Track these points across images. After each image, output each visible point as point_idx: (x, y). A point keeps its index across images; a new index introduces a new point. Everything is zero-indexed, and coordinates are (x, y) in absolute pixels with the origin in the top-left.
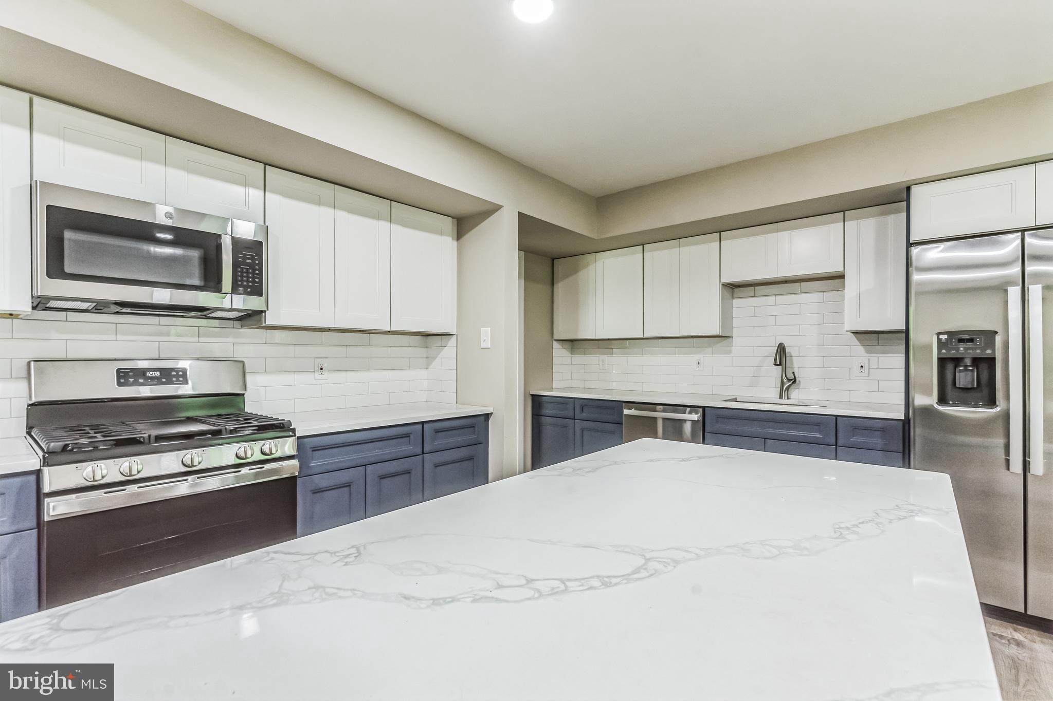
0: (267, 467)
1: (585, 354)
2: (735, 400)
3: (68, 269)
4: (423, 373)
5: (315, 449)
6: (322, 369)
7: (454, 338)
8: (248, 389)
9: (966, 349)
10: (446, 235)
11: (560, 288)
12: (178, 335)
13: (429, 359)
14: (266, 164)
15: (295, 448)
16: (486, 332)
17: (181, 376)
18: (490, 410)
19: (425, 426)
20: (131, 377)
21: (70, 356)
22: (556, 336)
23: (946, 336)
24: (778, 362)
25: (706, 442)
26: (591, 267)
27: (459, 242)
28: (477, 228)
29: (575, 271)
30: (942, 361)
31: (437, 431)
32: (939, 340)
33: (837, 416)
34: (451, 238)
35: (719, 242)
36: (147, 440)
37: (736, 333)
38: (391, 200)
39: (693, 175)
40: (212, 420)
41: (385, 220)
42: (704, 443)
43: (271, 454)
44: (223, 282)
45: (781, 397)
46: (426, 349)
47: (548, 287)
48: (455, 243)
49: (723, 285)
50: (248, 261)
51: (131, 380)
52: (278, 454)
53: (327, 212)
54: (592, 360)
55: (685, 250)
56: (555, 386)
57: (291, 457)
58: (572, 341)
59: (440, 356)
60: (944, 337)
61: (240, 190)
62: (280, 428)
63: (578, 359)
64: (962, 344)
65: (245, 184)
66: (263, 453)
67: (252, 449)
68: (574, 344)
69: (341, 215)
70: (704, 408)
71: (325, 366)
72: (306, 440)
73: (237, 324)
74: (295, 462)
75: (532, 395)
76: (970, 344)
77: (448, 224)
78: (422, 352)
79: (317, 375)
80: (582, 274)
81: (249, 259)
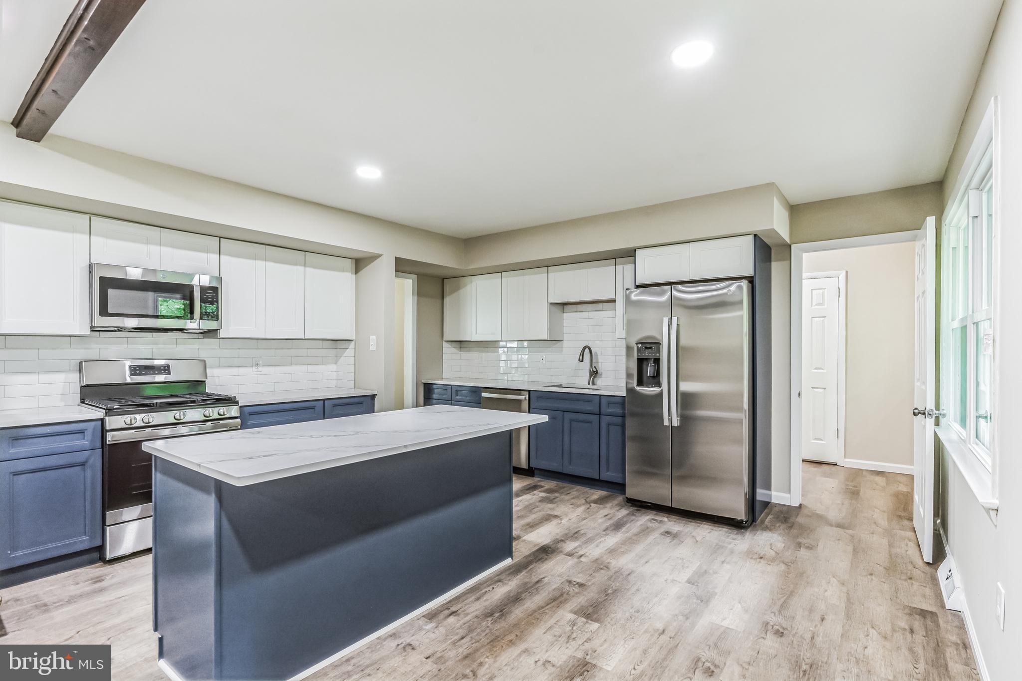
0: (221, 422)
1: (469, 352)
2: (561, 386)
3: (110, 311)
4: (333, 367)
5: (251, 414)
6: (257, 365)
7: (353, 344)
8: (208, 378)
9: (649, 353)
10: (347, 272)
11: (448, 300)
12: (164, 344)
13: (338, 357)
14: (220, 237)
15: (239, 412)
16: (373, 339)
17: (167, 370)
18: (375, 392)
19: (326, 402)
20: (137, 370)
21: (102, 358)
22: (444, 340)
23: (640, 345)
24: (581, 360)
25: (531, 412)
26: (468, 287)
27: (357, 275)
28: (368, 267)
29: (457, 289)
30: (638, 359)
31: (335, 406)
32: (637, 347)
33: (600, 395)
34: (350, 274)
35: (547, 274)
36: (155, 405)
37: (565, 337)
38: (305, 251)
39: (520, 230)
40: (188, 396)
41: (301, 265)
42: (529, 412)
43: (224, 415)
44: (195, 314)
45: (589, 384)
46: (335, 350)
47: (439, 301)
48: (354, 276)
49: (551, 304)
50: (209, 299)
51: (138, 372)
52: (227, 416)
53: (260, 264)
54: (474, 356)
55: (527, 277)
56: (444, 376)
57: (236, 418)
58: (460, 342)
59: (344, 355)
60: (639, 346)
61: (204, 255)
62: (229, 401)
63: (465, 355)
64: (647, 350)
65: (207, 252)
66: (219, 414)
67: (213, 412)
68: (461, 344)
69: (270, 265)
70: (529, 391)
71: (260, 363)
72: (245, 408)
73: (201, 336)
74: (238, 420)
75: (424, 384)
76: (650, 350)
77: (349, 264)
78: (333, 352)
79: (254, 369)
80: (462, 291)
81: (210, 298)
